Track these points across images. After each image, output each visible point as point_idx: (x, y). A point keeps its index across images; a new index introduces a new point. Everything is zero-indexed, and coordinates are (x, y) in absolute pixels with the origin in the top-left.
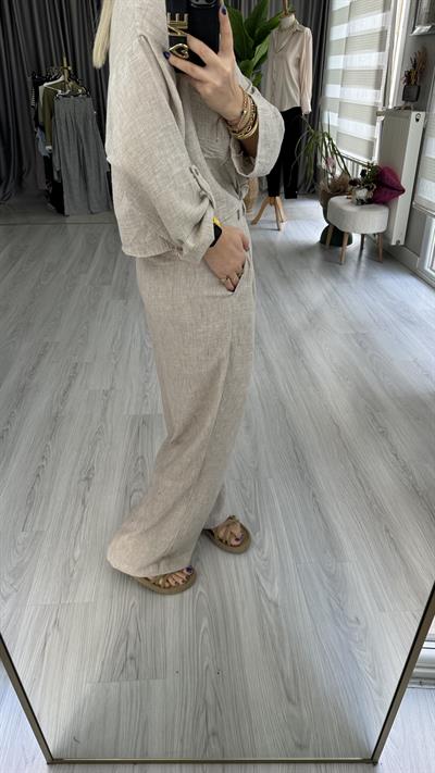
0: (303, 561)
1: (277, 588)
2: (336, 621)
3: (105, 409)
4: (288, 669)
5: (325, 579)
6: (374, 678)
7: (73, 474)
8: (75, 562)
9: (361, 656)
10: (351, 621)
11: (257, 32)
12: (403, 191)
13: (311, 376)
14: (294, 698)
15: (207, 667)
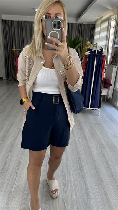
0: (78, 198)
1: (70, 207)
5: (84, 204)
7: (15, 164)
8: (12, 193)
11: (75, 43)
12: (111, 85)
13: (85, 136)
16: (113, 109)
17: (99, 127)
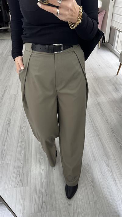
3: (15, 101)
6: (92, 182)
7: (4, 123)
8: (4, 150)
9: (89, 176)
10: (86, 165)
15: (43, 182)
16: (110, 54)
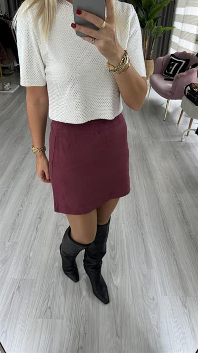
0: (132, 267)
1: (119, 280)
2: (143, 298)
4: (118, 320)
5: (141, 276)
6: (157, 328)
7: (33, 215)
8: (30, 259)
9: (153, 317)
10: (150, 299)
14: (119, 335)
17: (175, 157)
